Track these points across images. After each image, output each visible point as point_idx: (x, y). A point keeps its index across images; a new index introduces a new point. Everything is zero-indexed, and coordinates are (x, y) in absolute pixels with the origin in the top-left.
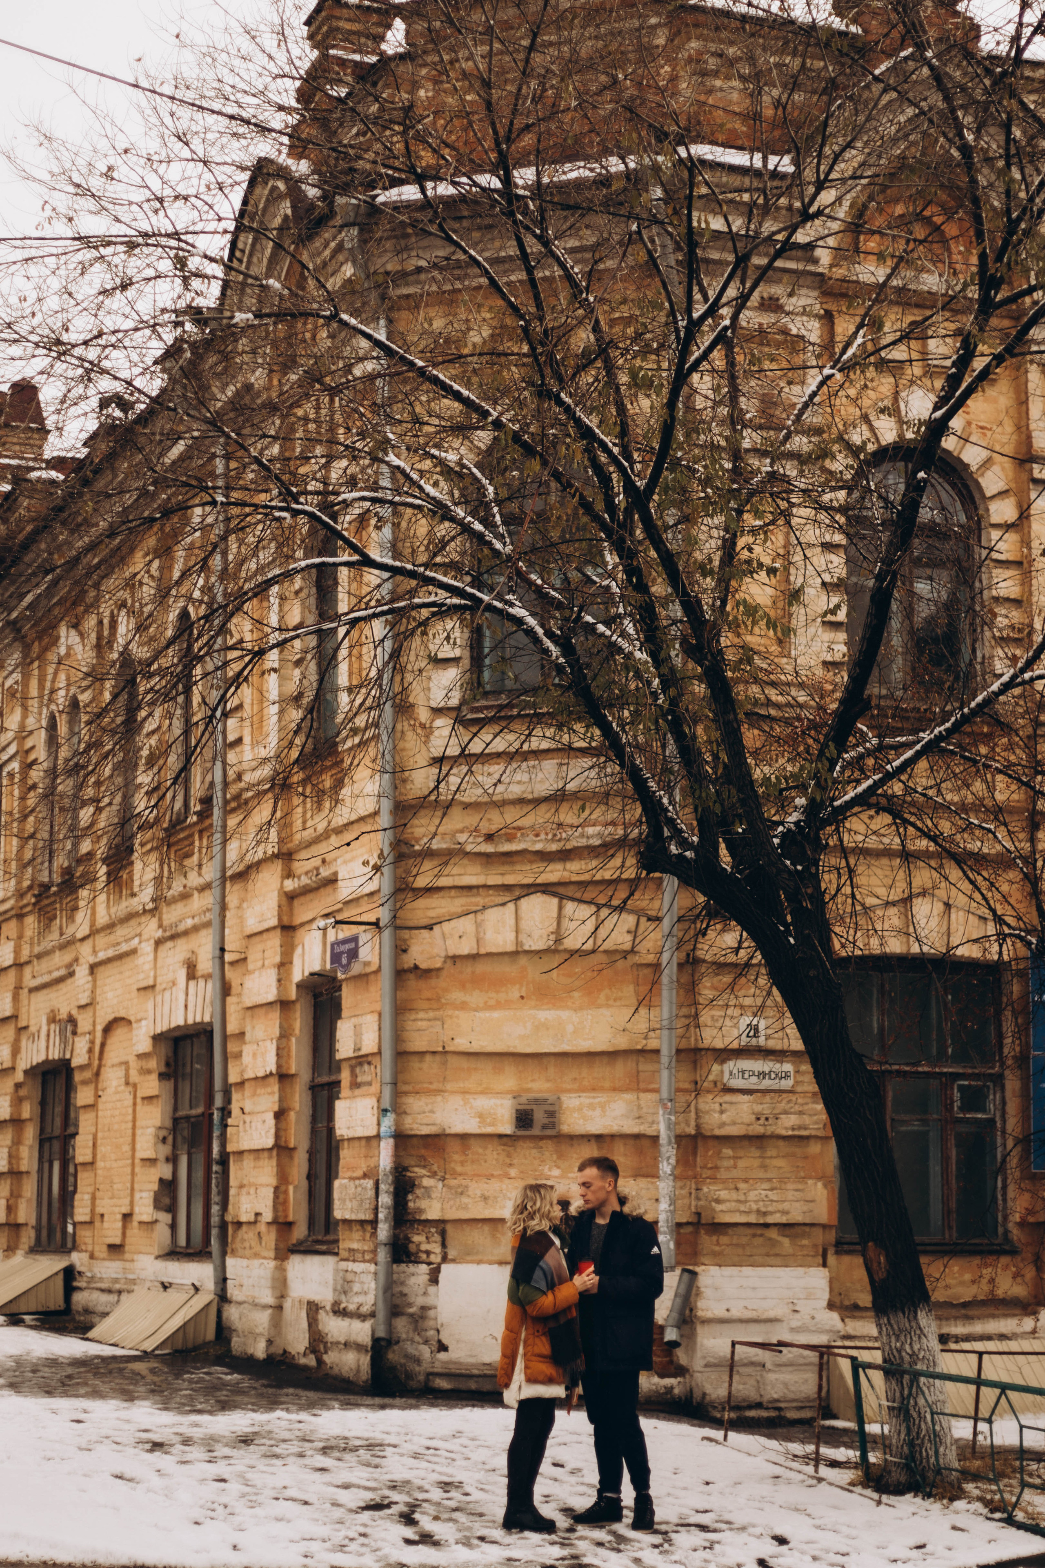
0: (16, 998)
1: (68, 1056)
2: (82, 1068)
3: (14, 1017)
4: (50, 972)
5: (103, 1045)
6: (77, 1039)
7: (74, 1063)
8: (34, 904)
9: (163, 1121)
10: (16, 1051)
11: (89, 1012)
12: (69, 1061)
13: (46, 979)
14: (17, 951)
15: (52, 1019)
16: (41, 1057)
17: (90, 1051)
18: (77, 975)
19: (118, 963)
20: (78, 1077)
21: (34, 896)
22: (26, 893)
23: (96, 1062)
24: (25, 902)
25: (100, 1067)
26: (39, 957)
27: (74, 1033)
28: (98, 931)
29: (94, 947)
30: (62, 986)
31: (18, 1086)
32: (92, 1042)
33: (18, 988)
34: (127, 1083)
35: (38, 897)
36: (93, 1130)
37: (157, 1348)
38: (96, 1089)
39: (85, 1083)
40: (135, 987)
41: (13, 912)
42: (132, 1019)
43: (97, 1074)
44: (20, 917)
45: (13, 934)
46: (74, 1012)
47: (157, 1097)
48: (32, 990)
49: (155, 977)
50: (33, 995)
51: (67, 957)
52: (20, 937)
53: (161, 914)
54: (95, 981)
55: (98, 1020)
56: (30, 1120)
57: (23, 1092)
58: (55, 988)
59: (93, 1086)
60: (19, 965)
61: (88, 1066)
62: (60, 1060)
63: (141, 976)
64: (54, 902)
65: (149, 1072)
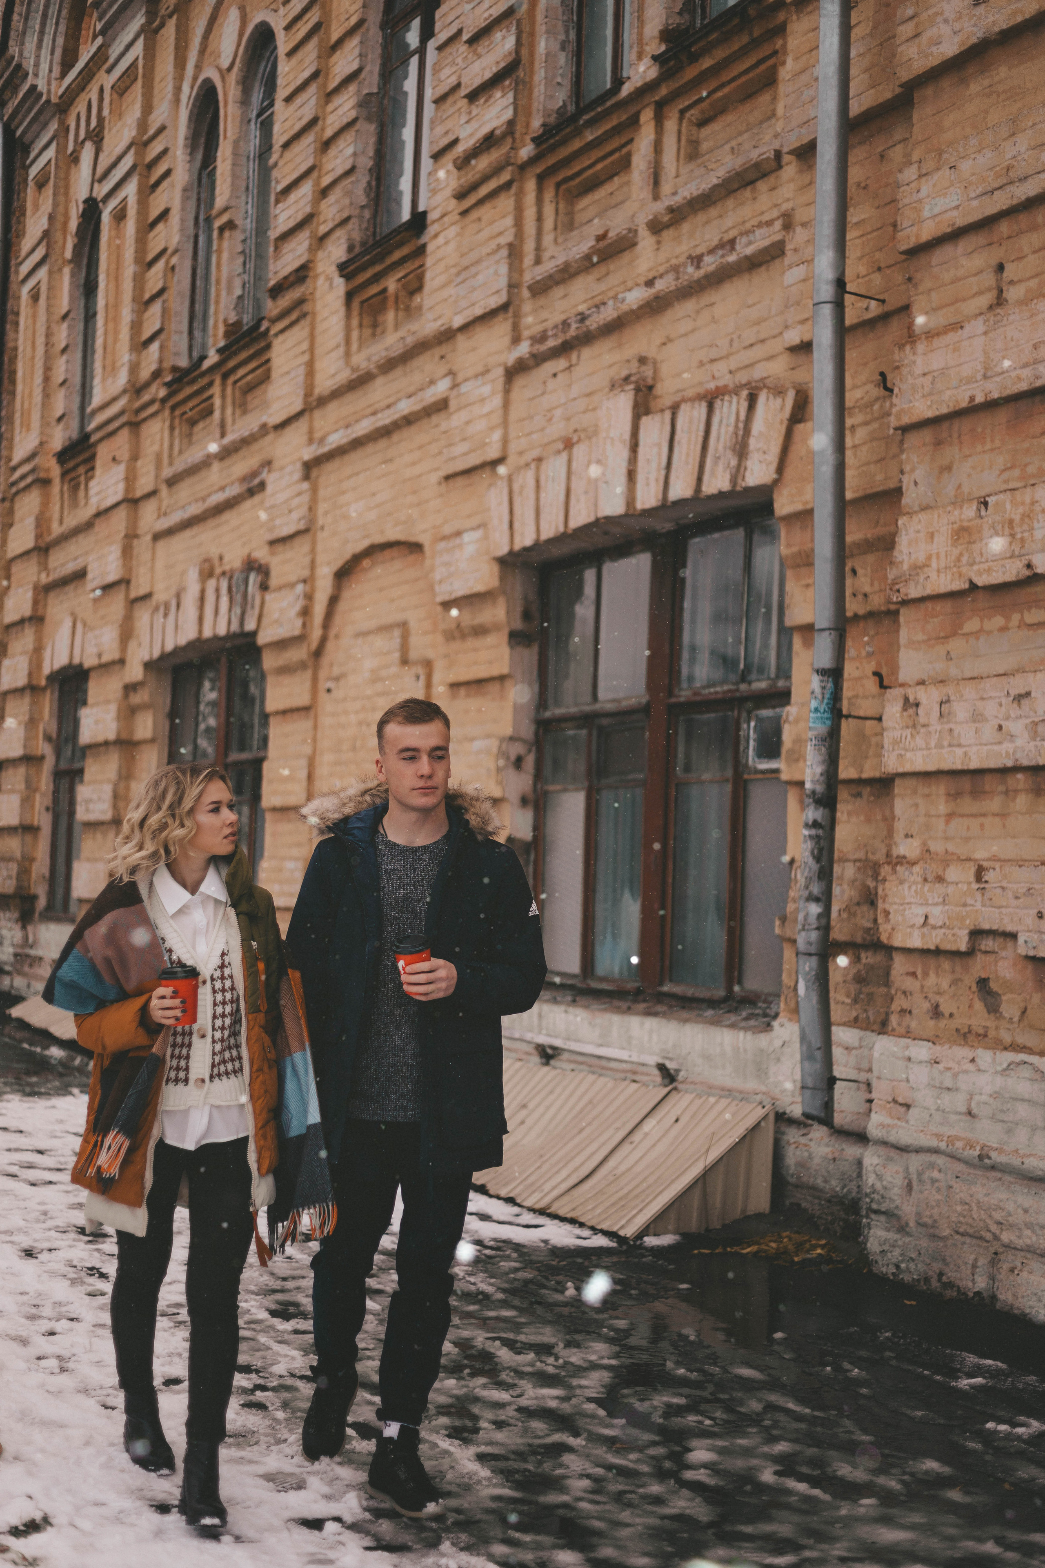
0: (127, 552)
1: (250, 626)
2: (281, 644)
3: (124, 582)
4: (204, 499)
5: (333, 600)
6: (268, 597)
7: (262, 639)
8: (164, 401)
9: (516, 724)
10: (126, 634)
11: (301, 547)
12: (254, 634)
13: (195, 509)
14: (130, 479)
15: (207, 573)
16: (188, 634)
17: (306, 612)
18: (270, 489)
19: (382, 443)
20: (269, 661)
21: (168, 385)
22: (147, 385)
23: (316, 634)
24: (146, 397)
25: (324, 640)
26: (172, 482)
27: (264, 587)
28: (322, 402)
29: (311, 432)
30: (227, 516)
31: (130, 688)
32: (309, 597)
33: (131, 536)
34: (405, 661)
35: (174, 386)
36: (308, 750)
37: (645, 1231)
38: (315, 680)
39: (285, 670)
40: (435, 477)
41: (124, 419)
42: (424, 539)
43: (318, 653)
44: (135, 426)
45: (124, 454)
46: (261, 554)
47: (502, 678)
48: (157, 537)
49: (505, 441)
50: (161, 544)
51: (241, 466)
52: (135, 457)
53: (517, 316)
54: (314, 490)
55: (321, 558)
56: (153, 740)
57: (136, 699)
58: (211, 523)
59: (308, 674)
60: (132, 502)
61: (299, 639)
62: (230, 637)
63: (460, 449)
64: (211, 384)
65: (480, 631)
